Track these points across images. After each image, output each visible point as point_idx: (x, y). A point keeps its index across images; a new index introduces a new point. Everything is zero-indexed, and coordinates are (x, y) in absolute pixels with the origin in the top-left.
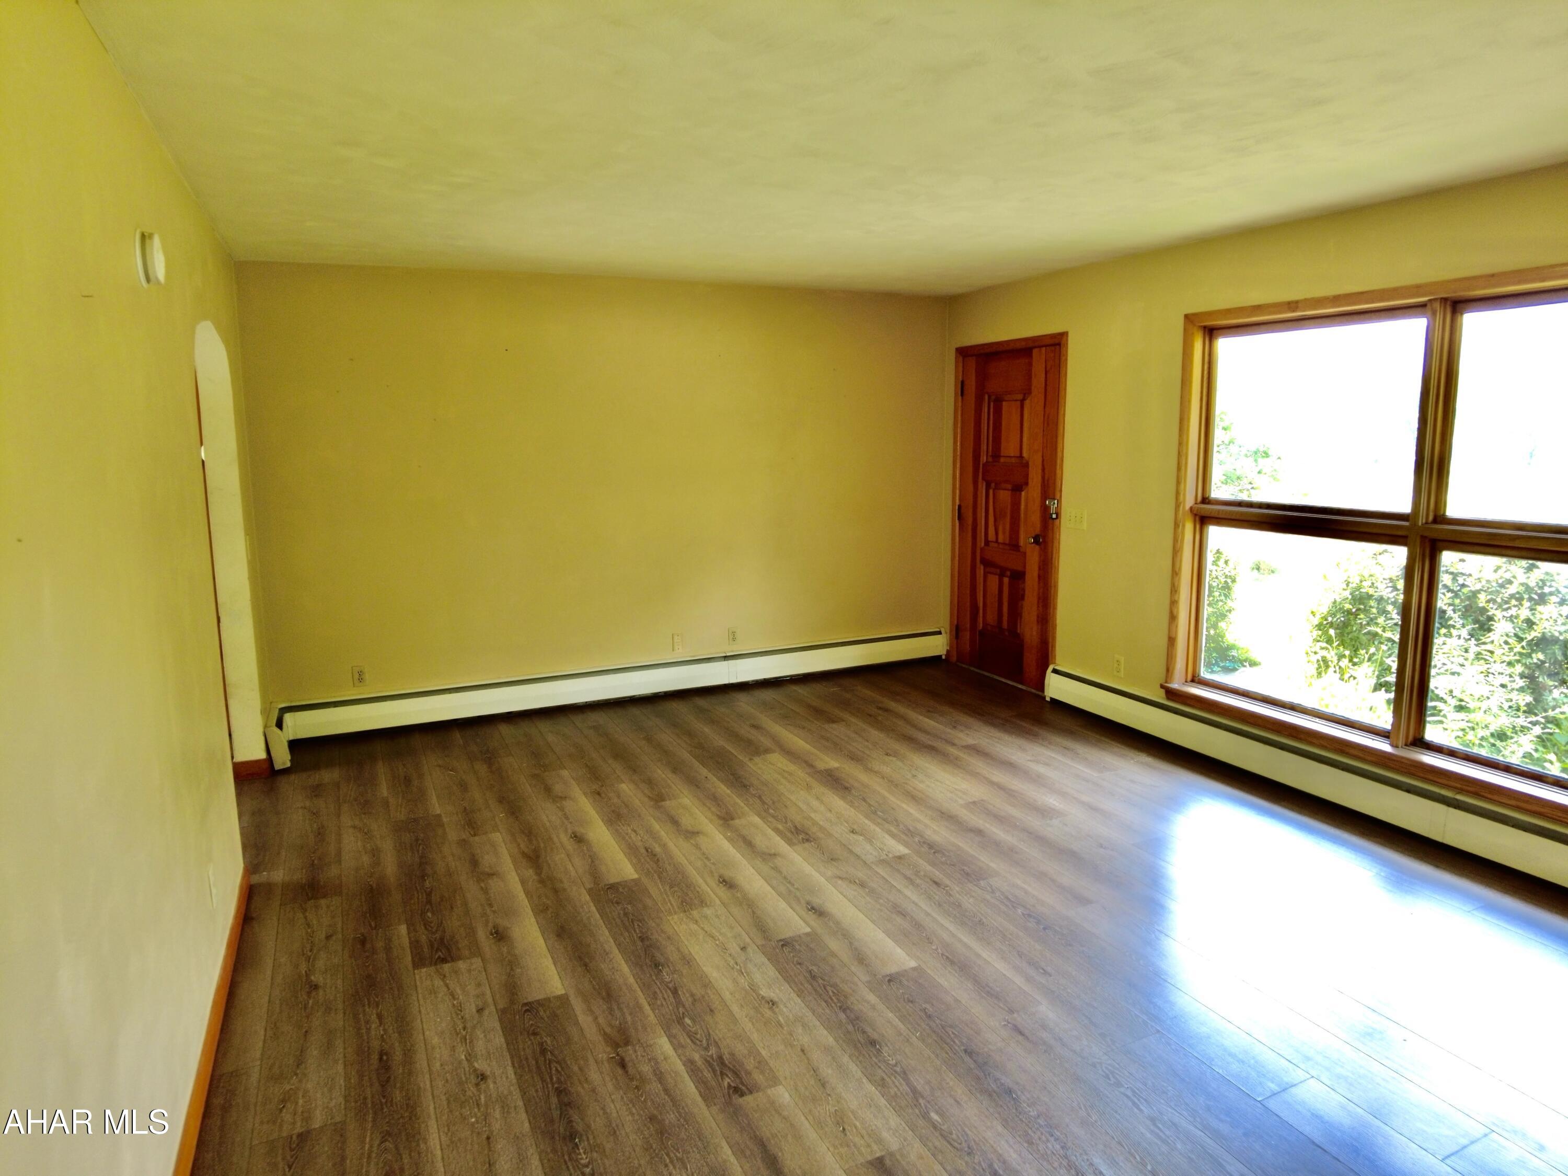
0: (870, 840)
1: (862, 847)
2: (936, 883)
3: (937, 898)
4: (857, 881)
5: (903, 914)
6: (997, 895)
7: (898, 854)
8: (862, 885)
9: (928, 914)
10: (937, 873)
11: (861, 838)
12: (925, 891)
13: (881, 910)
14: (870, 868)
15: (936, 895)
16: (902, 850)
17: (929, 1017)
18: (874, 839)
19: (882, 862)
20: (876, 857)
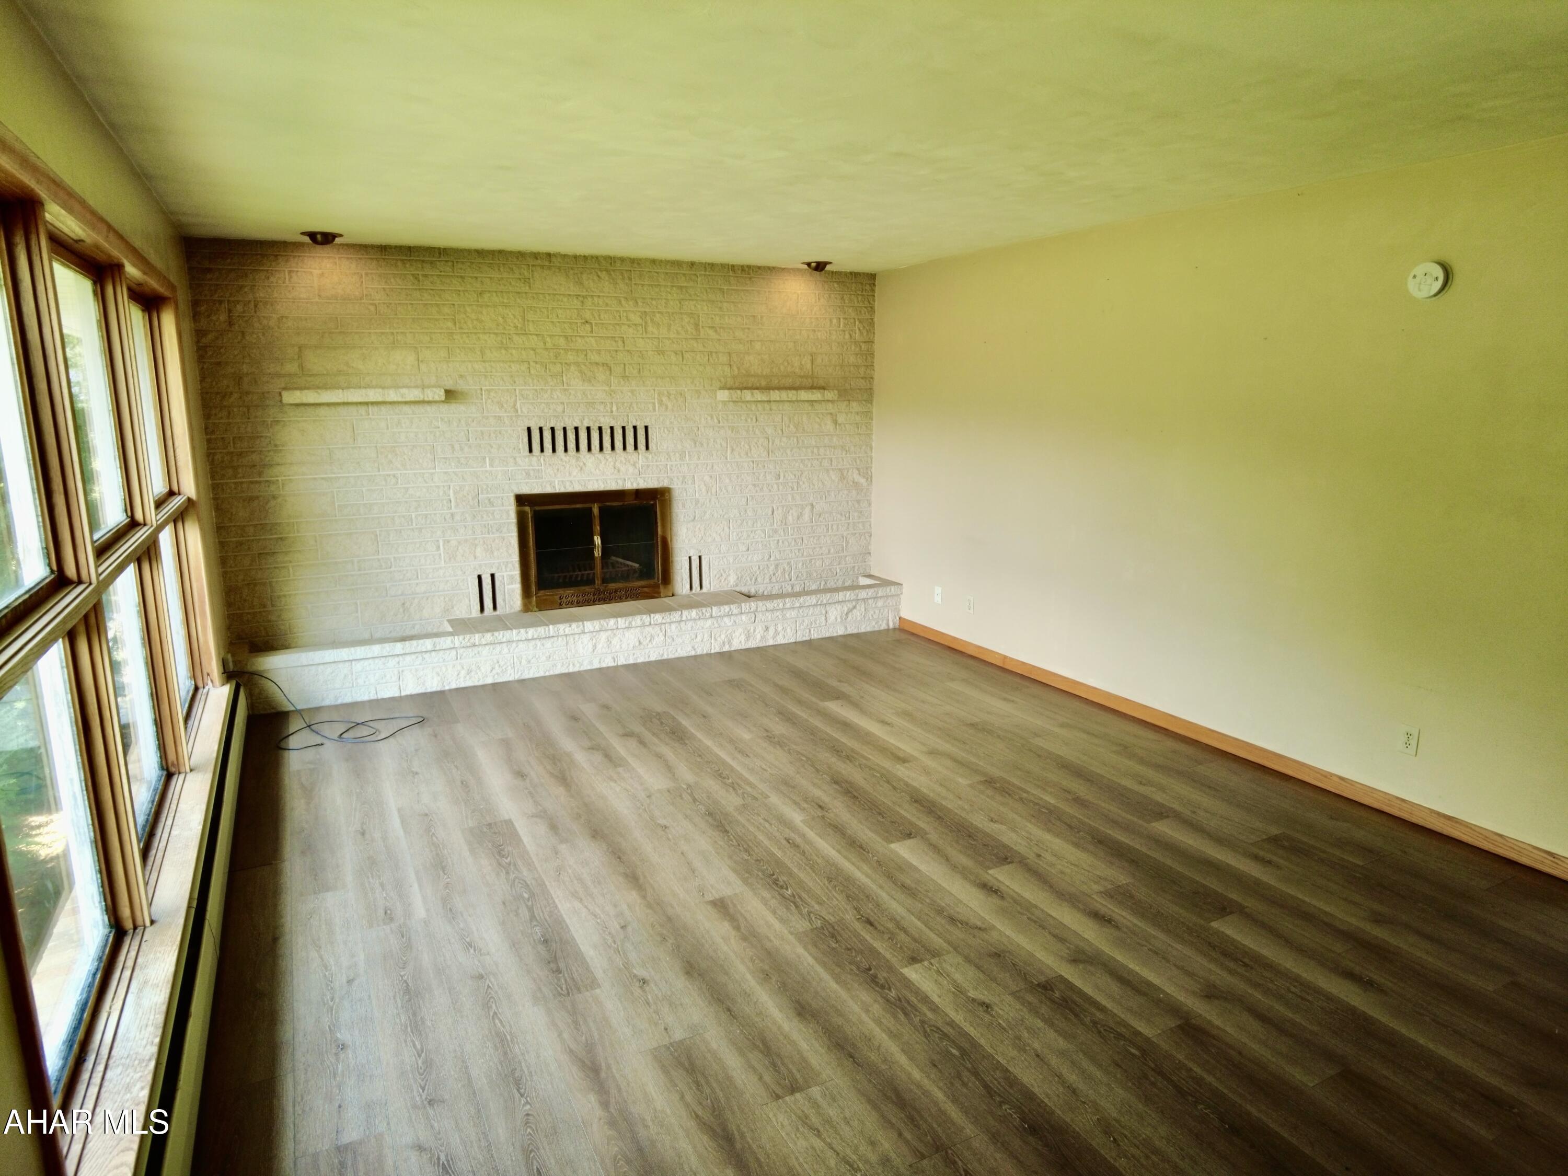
0: (959, 991)
1: (965, 976)
2: (871, 924)
3: (870, 905)
4: (960, 925)
5: (904, 887)
6: (806, 910)
7: (917, 966)
8: (952, 920)
9: (881, 887)
10: (868, 937)
11: (972, 994)
12: (883, 913)
13: (926, 891)
14: (949, 943)
15: (871, 909)
16: (912, 973)
17: (880, 814)
18: (953, 993)
19: (935, 954)
20: (945, 961)
